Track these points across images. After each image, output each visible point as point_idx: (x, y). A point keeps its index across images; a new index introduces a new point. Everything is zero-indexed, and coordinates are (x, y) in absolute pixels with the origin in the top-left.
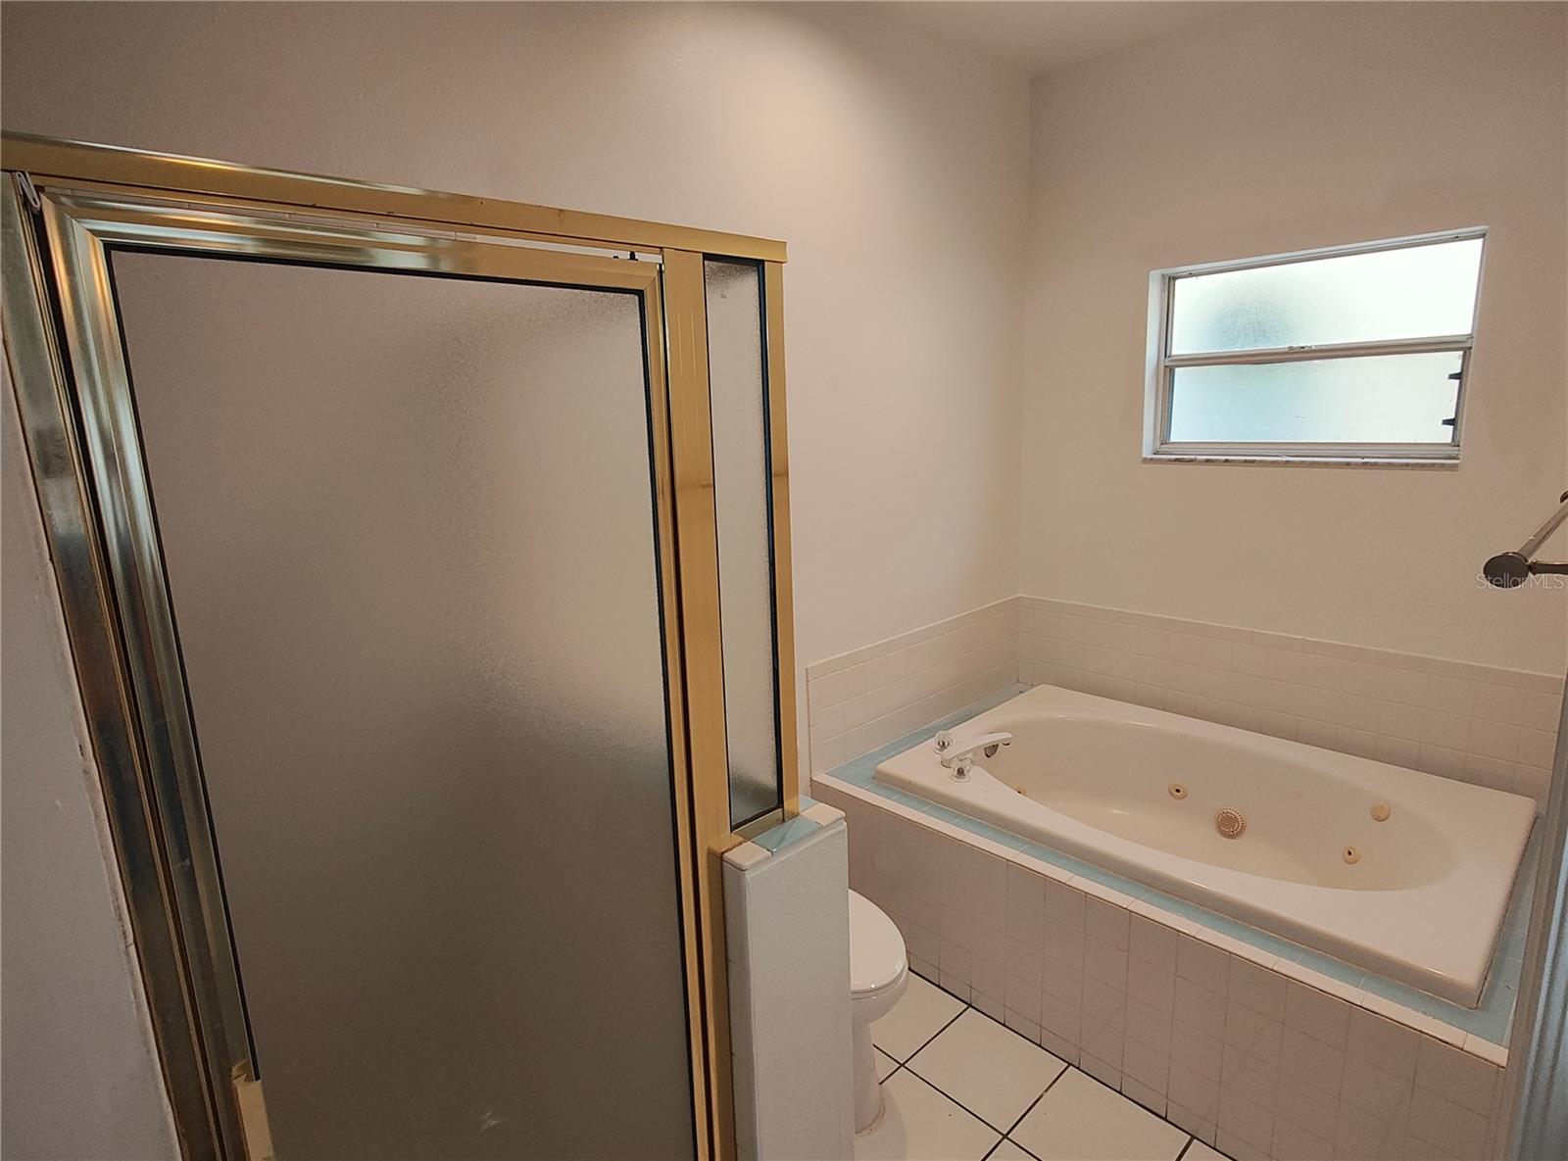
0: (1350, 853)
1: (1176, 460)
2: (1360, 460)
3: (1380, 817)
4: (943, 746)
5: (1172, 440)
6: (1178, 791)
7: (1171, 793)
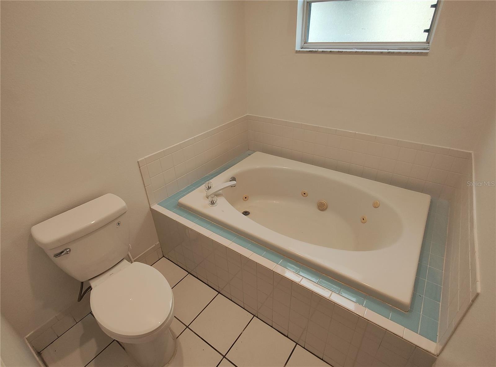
0: (363, 219)
1: (310, 51)
2: (387, 51)
3: (376, 206)
4: (209, 188)
5: (309, 42)
6: (305, 194)
7: (302, 195)
